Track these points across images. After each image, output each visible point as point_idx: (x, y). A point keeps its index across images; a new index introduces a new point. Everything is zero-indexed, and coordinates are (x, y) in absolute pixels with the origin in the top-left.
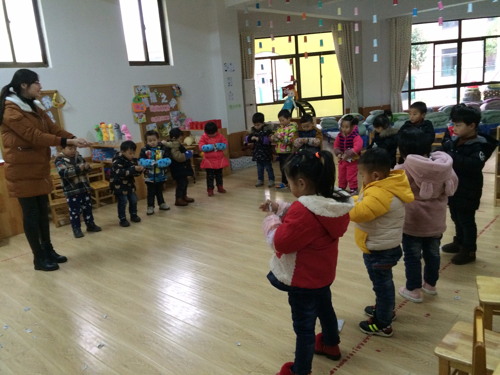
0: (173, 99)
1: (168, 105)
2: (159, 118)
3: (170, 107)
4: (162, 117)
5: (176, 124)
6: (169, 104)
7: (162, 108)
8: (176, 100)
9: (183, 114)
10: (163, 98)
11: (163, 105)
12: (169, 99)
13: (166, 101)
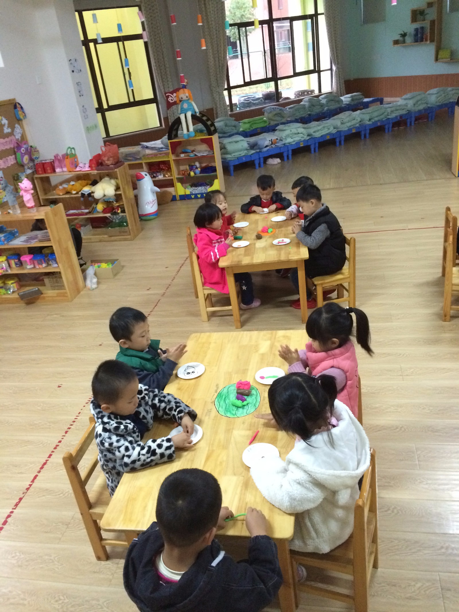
0: (17, 125)
1: (13, 137)
2: (7, 160)
3: (16, 139)
4: (10, 159)
5: (29, 166)
6: (13, 135)
7: (8, 143)
8: (20, 126)
9: (36, 148)
10: (4, 125)
11: (8, 138)
12: (12, 126)
13: (9, 130)
